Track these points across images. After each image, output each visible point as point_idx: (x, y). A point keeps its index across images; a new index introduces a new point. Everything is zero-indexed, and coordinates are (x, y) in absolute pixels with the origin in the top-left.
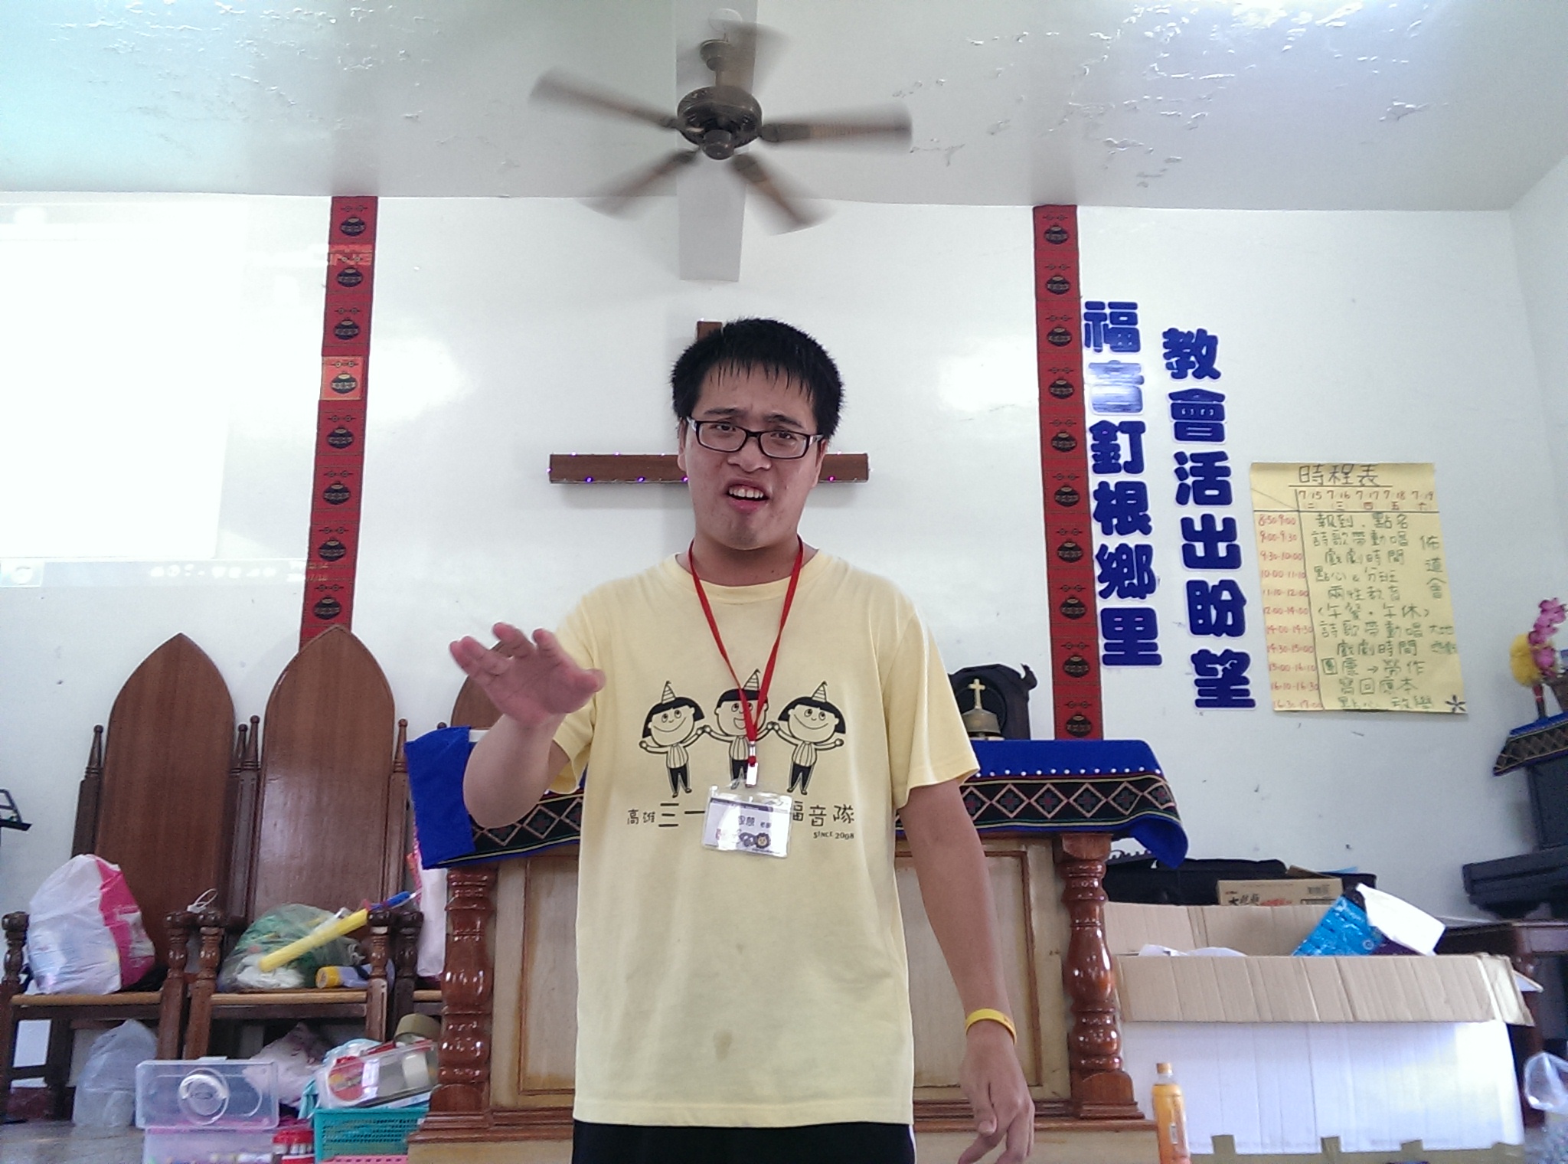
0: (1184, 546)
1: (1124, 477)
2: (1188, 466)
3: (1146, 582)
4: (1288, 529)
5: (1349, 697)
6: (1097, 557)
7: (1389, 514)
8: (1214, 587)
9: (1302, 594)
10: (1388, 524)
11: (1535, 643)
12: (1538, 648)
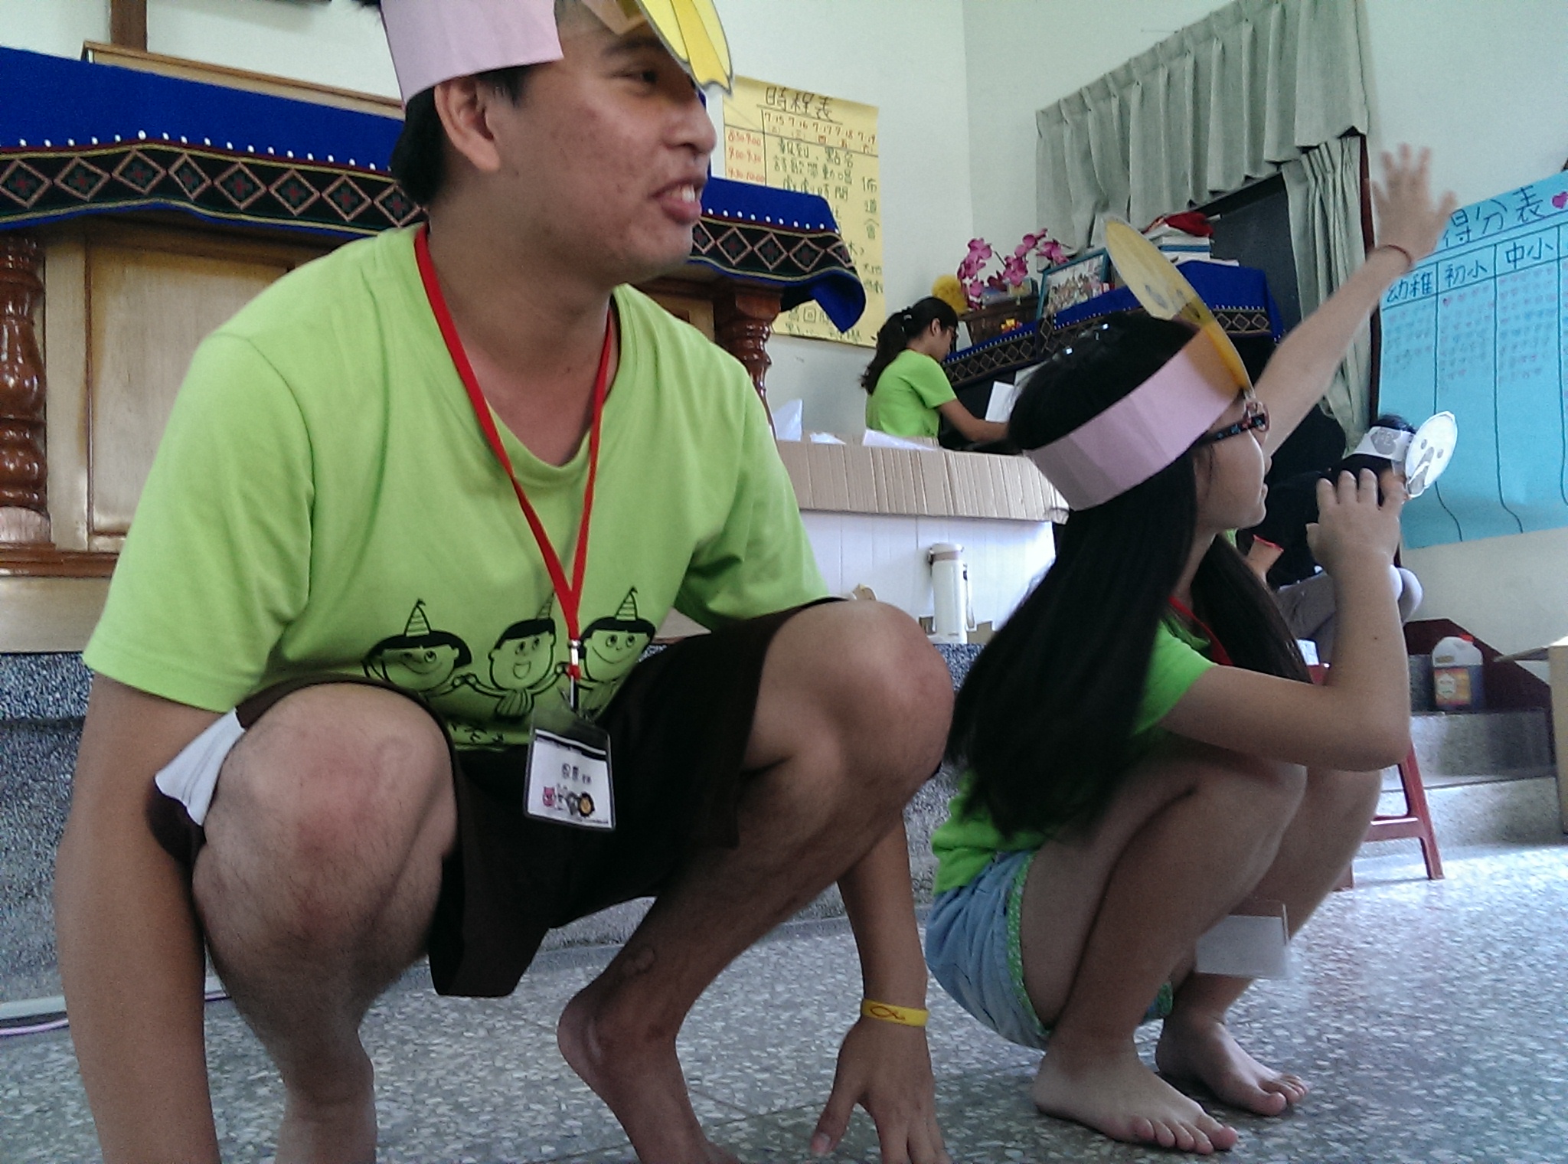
4: (754, 149)
7: (838, 151)
10: (837, 160)
11: (964, 277)
12: (967, 281)
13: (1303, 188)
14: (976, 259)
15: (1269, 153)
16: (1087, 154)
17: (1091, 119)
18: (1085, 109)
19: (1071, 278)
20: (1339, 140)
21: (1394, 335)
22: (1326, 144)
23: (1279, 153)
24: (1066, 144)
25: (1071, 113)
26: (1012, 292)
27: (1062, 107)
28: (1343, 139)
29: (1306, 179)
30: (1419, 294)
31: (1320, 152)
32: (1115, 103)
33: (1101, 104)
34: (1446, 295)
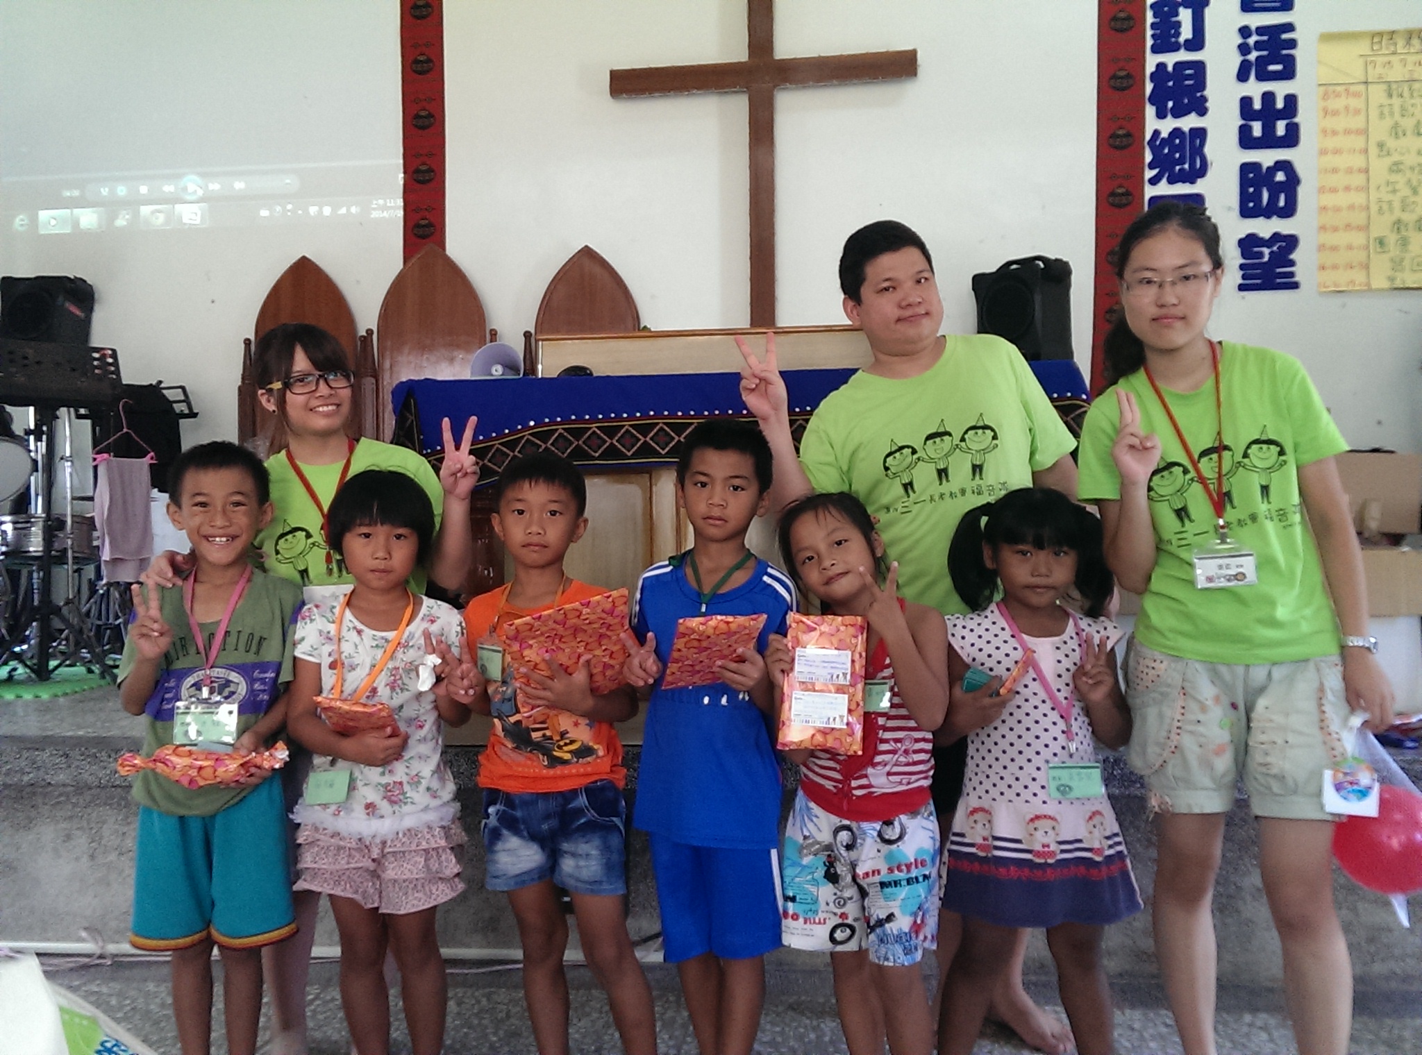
0: (1241, 127)
1: (1183, 56)
2: (1252, 41)
3: (1198, 165)
4: (1354, 103)
5: (1399, 275)
6: (1148, 143)
8: (1268, 168)
9: (1360, 171)
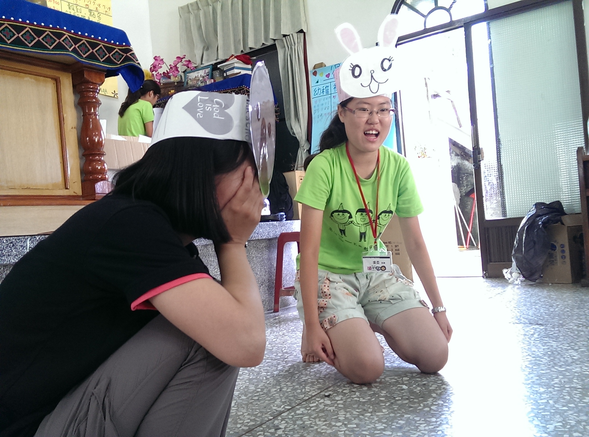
7: (95, 12)
10: (94, 16)
11: (153, 71)
12: (154, 73)
13: (283, 50)
14: (158, 64)
15: (272, 36)
16: (200, 27)
17: (201, 13)
18: (198, 9)
19: (197, 76)
20: (296, 34)
21: (317, 108)
22: (292, 34)
23: (275, 36)
24: (192, 21)
25: (193, 10)
26: (173, 79)
27: (189, 7)
28: (298, 33)
29: (285, 47)
30: (325, 93)
31: (290, 37)
32: (211, 8)
33: (205, 8)
34: (334, 95)
